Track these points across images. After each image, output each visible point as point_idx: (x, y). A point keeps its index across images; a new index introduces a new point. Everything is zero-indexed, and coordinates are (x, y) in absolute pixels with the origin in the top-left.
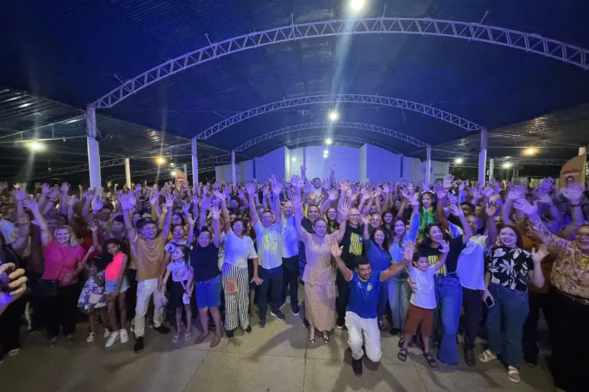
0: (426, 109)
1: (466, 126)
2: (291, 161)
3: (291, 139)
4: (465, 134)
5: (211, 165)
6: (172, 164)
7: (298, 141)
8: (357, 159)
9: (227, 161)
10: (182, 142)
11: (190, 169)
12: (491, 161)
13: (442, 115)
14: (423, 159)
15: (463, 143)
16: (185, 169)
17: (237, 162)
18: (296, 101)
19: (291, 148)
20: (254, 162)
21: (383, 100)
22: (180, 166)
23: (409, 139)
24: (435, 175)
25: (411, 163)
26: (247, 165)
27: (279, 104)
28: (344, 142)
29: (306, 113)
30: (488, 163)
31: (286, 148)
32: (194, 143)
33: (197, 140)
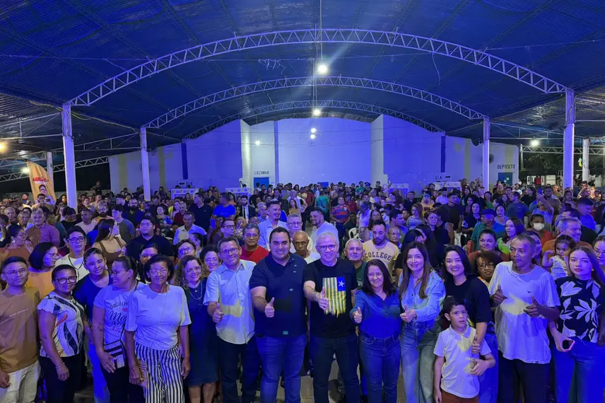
0: (478, 57)
1: (542, 85)
2: (252, 144)
3: (252, 106)
4: (543, 100)
5: (100, 154)
6: (23, 152)
7: (264, 109)
8: (368, 141)
9: (133, 145)
10: (43, 111)
11: (59, 162)
12: (585, 142)
13: (503, 68)
14: (477, 139)
15: (539, 113)
16: (50, 162)
17: (151, 147)
18: (256, 39)
19: (251, 122)
20: (184, 148)
21: (407, 39)
22: (39, 156)
23: (454, 107)
24: (499, 167)
25: (460, 147)
26: (171, 154)
27: (226, 44)
28: (345, 111)
29: (272, 63)
30: (578, 146)
31: (242, 121)
32: (66, 114)
33: (73, 109)
